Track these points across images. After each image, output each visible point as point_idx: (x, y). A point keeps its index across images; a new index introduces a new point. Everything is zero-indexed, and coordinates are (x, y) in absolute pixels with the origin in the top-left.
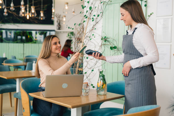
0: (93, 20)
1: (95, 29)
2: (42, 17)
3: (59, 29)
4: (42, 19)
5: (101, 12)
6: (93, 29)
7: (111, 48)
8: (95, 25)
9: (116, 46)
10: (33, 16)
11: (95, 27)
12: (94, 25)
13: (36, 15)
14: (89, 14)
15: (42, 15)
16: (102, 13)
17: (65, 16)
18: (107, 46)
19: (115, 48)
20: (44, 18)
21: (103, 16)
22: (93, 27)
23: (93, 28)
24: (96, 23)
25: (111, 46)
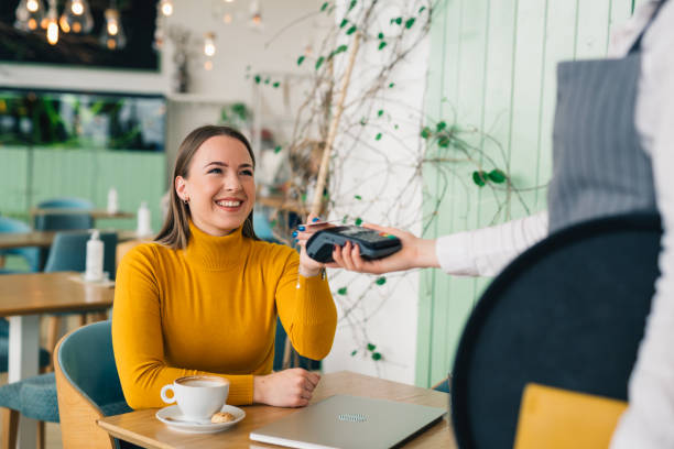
0: (382, 45)
1: (392, 86)
2: (113, 37)
3: (183, 88)
4: (111, 44)
5: (422, 9)
6: (379, 87)
7: (479, 178)
8: (391, 66)
9: (503, 168)
10: (77, 27)
11: (392, 77)
12: (388, 65)
13: (89, 25)
14: (364, 13)
15: (113, 28)
16: (425, 12)
17: (213, 36)
18: (451, 166)
19: (497, 177)
20: (122, 42)
21: (433, 27)
22: (381, 76)
23: (382, 82)
24: (395, 58)
25: (477, 170)
